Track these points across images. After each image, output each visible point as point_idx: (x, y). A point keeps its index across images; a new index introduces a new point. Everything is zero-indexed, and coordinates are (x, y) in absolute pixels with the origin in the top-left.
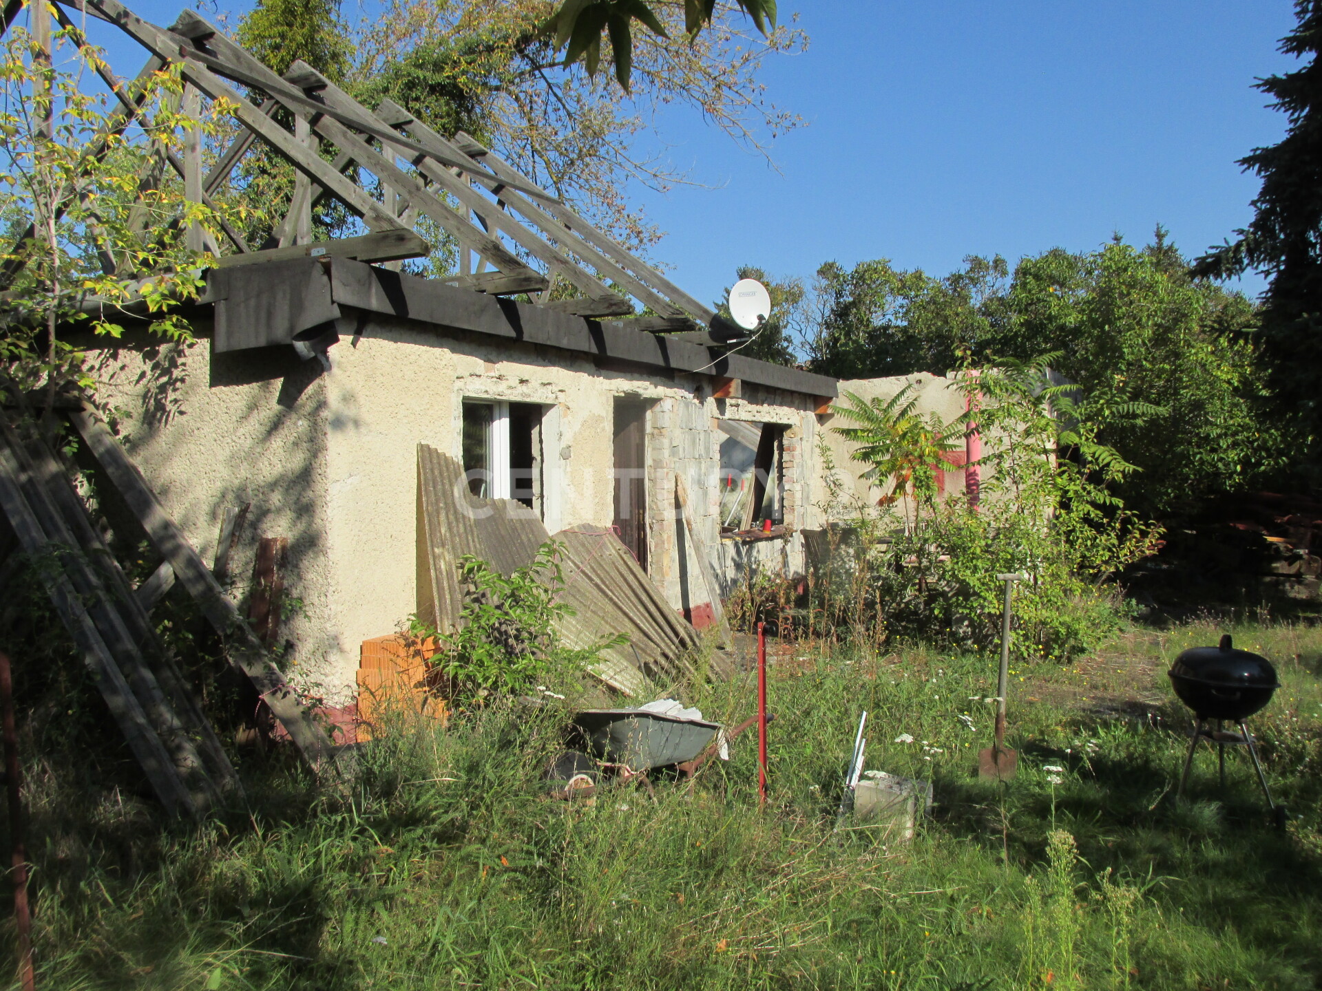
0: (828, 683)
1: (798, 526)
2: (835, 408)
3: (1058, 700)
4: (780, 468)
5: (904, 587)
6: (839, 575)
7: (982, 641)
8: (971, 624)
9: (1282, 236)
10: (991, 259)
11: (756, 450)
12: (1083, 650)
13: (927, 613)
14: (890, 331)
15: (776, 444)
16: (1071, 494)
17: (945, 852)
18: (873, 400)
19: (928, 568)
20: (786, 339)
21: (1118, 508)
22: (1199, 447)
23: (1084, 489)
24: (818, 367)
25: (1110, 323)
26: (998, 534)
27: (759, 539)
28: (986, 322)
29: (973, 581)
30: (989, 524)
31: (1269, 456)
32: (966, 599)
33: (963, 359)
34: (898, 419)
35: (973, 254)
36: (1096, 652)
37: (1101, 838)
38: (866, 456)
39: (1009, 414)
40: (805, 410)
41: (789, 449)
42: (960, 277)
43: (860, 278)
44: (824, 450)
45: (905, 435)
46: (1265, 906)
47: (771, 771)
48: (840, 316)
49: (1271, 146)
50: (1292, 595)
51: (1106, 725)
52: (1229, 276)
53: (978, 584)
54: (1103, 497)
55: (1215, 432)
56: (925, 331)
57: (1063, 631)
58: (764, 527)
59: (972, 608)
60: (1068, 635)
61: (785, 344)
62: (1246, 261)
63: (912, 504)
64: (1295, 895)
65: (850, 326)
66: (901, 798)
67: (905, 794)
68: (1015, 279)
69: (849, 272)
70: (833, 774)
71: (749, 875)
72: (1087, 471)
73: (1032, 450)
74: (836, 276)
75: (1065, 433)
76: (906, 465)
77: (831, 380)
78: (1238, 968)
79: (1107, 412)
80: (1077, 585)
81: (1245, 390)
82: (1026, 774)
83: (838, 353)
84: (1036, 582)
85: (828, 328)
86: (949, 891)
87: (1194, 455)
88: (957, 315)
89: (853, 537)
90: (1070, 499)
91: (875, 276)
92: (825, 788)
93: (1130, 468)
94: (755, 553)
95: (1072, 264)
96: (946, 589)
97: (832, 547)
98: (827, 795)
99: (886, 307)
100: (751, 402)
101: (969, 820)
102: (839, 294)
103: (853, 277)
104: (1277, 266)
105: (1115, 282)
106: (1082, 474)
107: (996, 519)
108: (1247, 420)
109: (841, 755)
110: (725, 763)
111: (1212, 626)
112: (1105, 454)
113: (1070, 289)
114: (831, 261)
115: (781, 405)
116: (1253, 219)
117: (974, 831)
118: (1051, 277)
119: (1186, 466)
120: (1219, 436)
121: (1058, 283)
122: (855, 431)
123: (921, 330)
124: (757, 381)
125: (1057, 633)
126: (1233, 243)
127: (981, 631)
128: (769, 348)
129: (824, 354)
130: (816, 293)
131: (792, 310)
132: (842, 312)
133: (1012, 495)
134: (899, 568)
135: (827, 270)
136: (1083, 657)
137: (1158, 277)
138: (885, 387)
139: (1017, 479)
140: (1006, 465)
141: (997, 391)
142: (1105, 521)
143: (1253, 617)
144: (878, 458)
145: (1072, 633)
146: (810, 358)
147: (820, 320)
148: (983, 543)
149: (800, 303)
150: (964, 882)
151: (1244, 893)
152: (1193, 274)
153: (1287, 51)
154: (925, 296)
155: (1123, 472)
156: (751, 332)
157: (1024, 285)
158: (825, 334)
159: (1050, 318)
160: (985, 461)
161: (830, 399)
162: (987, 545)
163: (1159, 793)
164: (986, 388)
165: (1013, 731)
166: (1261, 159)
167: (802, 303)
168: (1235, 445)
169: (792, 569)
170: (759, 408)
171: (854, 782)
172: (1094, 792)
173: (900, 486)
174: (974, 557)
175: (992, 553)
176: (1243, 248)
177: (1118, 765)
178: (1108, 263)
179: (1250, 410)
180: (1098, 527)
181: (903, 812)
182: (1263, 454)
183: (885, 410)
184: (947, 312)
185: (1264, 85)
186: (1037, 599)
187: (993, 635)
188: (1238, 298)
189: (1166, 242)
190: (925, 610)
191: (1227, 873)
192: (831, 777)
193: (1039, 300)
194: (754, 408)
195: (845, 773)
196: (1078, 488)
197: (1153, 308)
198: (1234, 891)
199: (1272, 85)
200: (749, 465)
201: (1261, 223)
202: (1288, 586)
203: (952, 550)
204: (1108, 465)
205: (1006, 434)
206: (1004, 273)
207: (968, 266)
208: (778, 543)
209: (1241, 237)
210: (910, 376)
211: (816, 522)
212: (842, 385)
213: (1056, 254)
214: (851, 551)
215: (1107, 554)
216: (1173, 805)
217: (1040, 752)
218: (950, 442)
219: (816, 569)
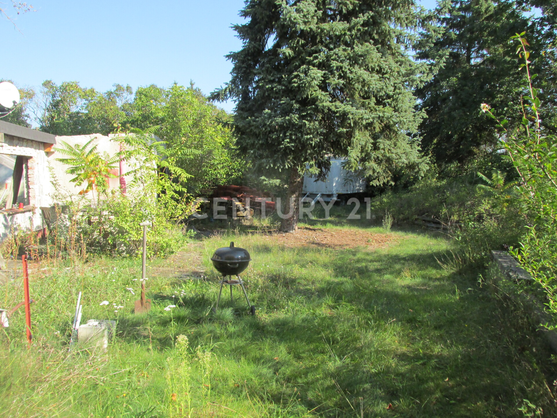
0: (60, 280)
1: (38, 206)
2: (56, 149)
3: (165, 274)
4: (27, 177)
5: (94, 231)
6: (61, 228)
7: (130, 252)
8: (125, 245)
9: (241, 87)
10: (125, 86)
11: (13, 169)
12: (173, 252)
13: (105, 242)
14: (80, 115)
15: (24, 166)
16: (165, 188)
17: (124, 351)
18: (76, 145)
19: (104, 222)
20: (26, 116)
21: (185, 193)
22: (210, 168)
23: (171, 185)
24: (44, 129)
25: (176, 117)
26: (136, 205)
27: (17, 213)
28: (124, 113)
29: (126, 226)
30: (132, 201)
31: (235, 172)
32: (123, 235)
33: (118, 128)
34: (88, 154)
35: (117, 83)
36: (178, 253)
37: (189, 331)
38: (72, 172)
39: (139, 153)
40: (39, 149)
41: (31, 168)
42: (111, 93)
43: (64, 89)
44: (51, 169)
45: (92, 162)
46: (253, 346)
47: (33, 328)
48: (55, 106)
49: (236, 52)
50: (244, 224)
51: (185, 282)
52: (223, 101)
53: (128, 228)
54: (179, 188)
55: (216, 162)
56: (97, 116)
57: (165, 245)
58: (20, 206)
59: (125, 239)
60: (167, 246)
61: (26, 118)
62: (229, 95)
63: (96, 193)
64: (262, 340)
65: (60, 111)
66: (101, 330)
67: (103, 328)
68: (136, 96)
69: (59, 86)
70: (66, 324)
71: (27, 386)
72: (172, 177)
73: (150, 169)
74: (52, 87)
75: (163, 162)
76: (93, 176)
77: (52, 135)
78: (248, 374)
79: (179, 153)
80: (169, 225)
81: (226, 146)
82: (155, 309)
83: (54, 124)
84: (153, 226)
85: (48, 111)
86: (128, 369)
87: (209, 171)
88: (111, 109)
89: (67, 210)
90: (165, 190)
91: (72, 89)
92: (63, 331)
93: (189, 176)
94: (15, 220)
95: (160, 91)
96: (113, 231)
97: (58, 215)
98: (64, 335)
99: (77, 104)
100: (10, 145)
101: (133, 334)
102: (54, 96)
103: (60, 88)
104: (239, 99)
105: (177, 100)
106: (170, 179)
107: (135, 199)
108: (227, 158)
109: (70, 314)
110: (7, 329)
111: (219, 238)
112: (179, 171)
113: (159, 102)
114: (49, 80)
115: (26, 146)
116: (231, 79)
117: (136, 339)
118: (151, 96)
119: (206, 175)
120: (218, 164)
121: (154, 99)
122: (67, 160)
123: (94, 115)
124: (13, 134)
125: (162, 246)
126: (224, 88)
127: (129, 248)
128: (17, 119)
129: (47, 124)
130: (42, 94)
131: (29, 102)
132: (56, 105)
133: (141, 188)
134: (90, 223)
135: (47, 84)
136: (173, 255)
137: (194, 99)
138: (81, 140)
139: (144, 182)
140: (138, 175)
141: (133, 143)
142: (180, 198)
143: (234, 233)
144: (79, 172)
145: (168, 246)
146: (39, 126)
147: (44, 107)
148: (129, 210)
149: (34, 99)
150: (134, 363)
151: (245, 342)
152: (209, 99)
153: (241, 16)
154: (96, 99)
155: (186, 178)
156: (9, 110)
157: (140, 98)
158: (47, 114)
159: (152, 113)
160: (129, 173)
161: (52, 145)
162: (131, 210)
163: (209, 308)
164: (128, 141)
165: (148, 291)
166: (233, 56)
167: (35, 99)
168: (223, 167)
169: (35, 226)
170: (14, 148)
171: (77, 326)
172: (185, 312)
173: (90, 185)
174: (126, 216)
175: (133, 214)
176: (228, 90)
177: (192, 299)
178: (174, 92)
179: (228, 154)
180: (177, 201)
181: (103, 337)
182: (233, 171)
183: (81, 150)
184: (106, 108)
185: (234, 27)
186: (154, 233)
187: (135, 249)
188: (223, 111)
189: (194, 87)
190: (104, 241)
191: (238, 336)
192: (65, 325)
193: (146, 105)
194: (12, 148)
195: (72, 322)
196: (169, 185)
197: (192, 112)
198: (241, 342)
199: (237, 28)
200: (10, 176)
201: (233, 82)
202: (243, 220)
203: (116, 214)
204: (180, 175)
205: (138, 161)
206: (131, 93)
207: (115, 88)
208: (28, 214)
209: (227, 86)
210: (91, 135)
211: (48, 203)
212: (58, 138)
213: (153, 86)
214: (67, 216)
215: (181, 212)
216: (215, 312)
217: (161, 298)
218: (113, 165)
219: (49, 226)
